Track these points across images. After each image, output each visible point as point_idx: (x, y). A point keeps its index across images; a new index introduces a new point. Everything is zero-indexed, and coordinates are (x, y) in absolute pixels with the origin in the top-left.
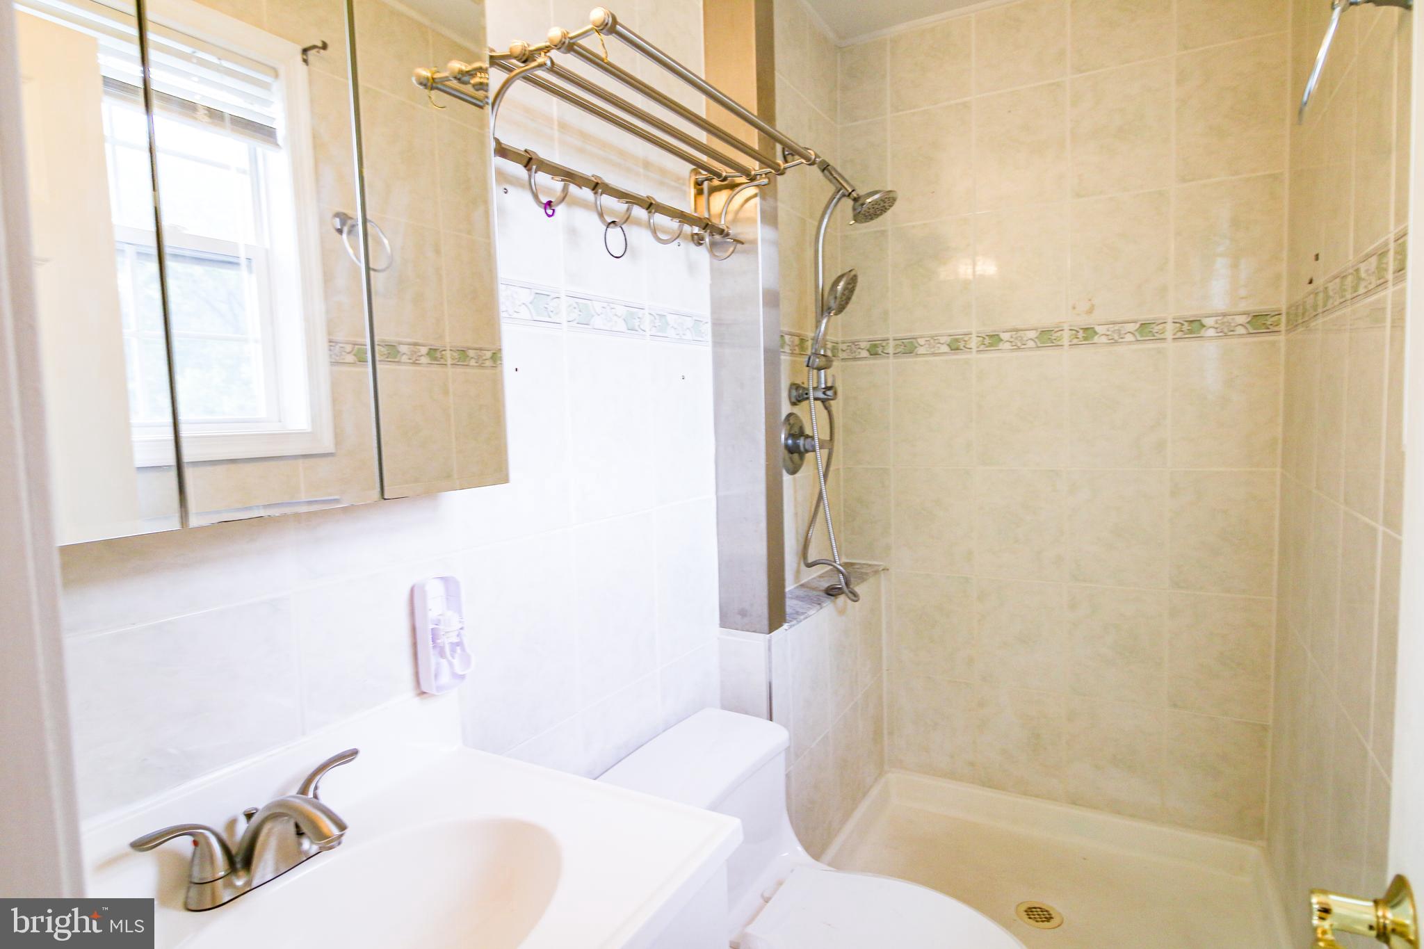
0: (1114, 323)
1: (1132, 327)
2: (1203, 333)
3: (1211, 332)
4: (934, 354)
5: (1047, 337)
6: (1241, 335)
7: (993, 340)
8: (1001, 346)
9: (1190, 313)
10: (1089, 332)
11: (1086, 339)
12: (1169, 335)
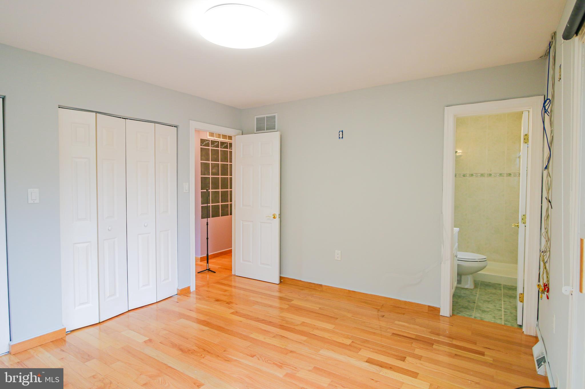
0: (495, 173)
1: (499, 174)
2: (511, 176)
3: (513, 176)
4: (460, 177)
5: (482, 175)
6: (518, 177)
7: (472, 175)
8: (473, 176)
9: (509, 172)
10: (490, 175)
11: (490, 176)
12: (505, 176)
